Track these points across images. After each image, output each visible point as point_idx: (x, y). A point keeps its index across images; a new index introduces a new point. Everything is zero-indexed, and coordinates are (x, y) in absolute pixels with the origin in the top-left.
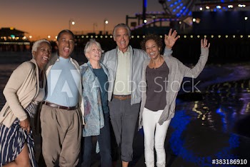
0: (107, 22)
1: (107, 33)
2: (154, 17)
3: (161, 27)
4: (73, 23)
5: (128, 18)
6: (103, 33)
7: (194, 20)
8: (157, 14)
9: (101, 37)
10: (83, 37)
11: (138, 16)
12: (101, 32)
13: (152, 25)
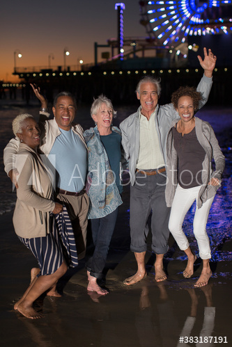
0: (68, 53)
1: (69, 68)
2: (134, 44)
3: (143, 58)
4: (20, 56)
5: (96, 46)
6: (63, 69)
7: (190, 47)
8: (138, 40)
9: (61, 74)
10: (34, 75)
11: (110, 44)
12: (60, 68)
13: (131, 56)
